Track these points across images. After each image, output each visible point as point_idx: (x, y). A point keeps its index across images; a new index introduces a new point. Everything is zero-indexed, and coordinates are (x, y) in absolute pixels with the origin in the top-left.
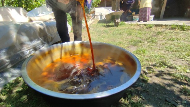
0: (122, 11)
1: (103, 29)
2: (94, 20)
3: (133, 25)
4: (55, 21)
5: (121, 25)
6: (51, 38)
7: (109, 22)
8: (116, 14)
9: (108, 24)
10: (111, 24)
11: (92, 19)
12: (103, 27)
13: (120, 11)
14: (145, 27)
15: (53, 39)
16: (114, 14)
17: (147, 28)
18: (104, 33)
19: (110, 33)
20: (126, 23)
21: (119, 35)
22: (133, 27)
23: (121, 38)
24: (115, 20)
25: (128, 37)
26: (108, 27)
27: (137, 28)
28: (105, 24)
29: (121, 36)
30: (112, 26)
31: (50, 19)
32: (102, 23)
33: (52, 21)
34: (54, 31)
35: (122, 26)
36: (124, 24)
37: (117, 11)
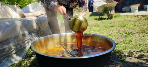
0: (116, 2)
1: (94, 23)
2: (85, 13)
3: (130, 16)
4: (46, 16)
5: (115, 17)
6: (43, 31)
7: (102, 14)
8: (109, 6)
9: (101, 17)
10: (104, 17)
11: (83, 12)
12: (95, 20)
13: (113, 2)
14: (144, 18)
15: (45, 32)
16: (107, 6)
17: (146, 19)
18: (95, 26)
19: (102, 25)
20: (122, 14)
21: (111, 28)
22: (129, 19)
23: (113, 31)
24: (108, 12)
25: (120, 29)
26: (100, 20)
27: (134, 20)
28: (98, 17)
29: (113, 29)
30: (105, 19)
31: (42, 14)
32: (95, 16)
33: (44, 16)
34: (45, 26)
35: (118, 18)
36: (120, 15)
37: (109, 3)
